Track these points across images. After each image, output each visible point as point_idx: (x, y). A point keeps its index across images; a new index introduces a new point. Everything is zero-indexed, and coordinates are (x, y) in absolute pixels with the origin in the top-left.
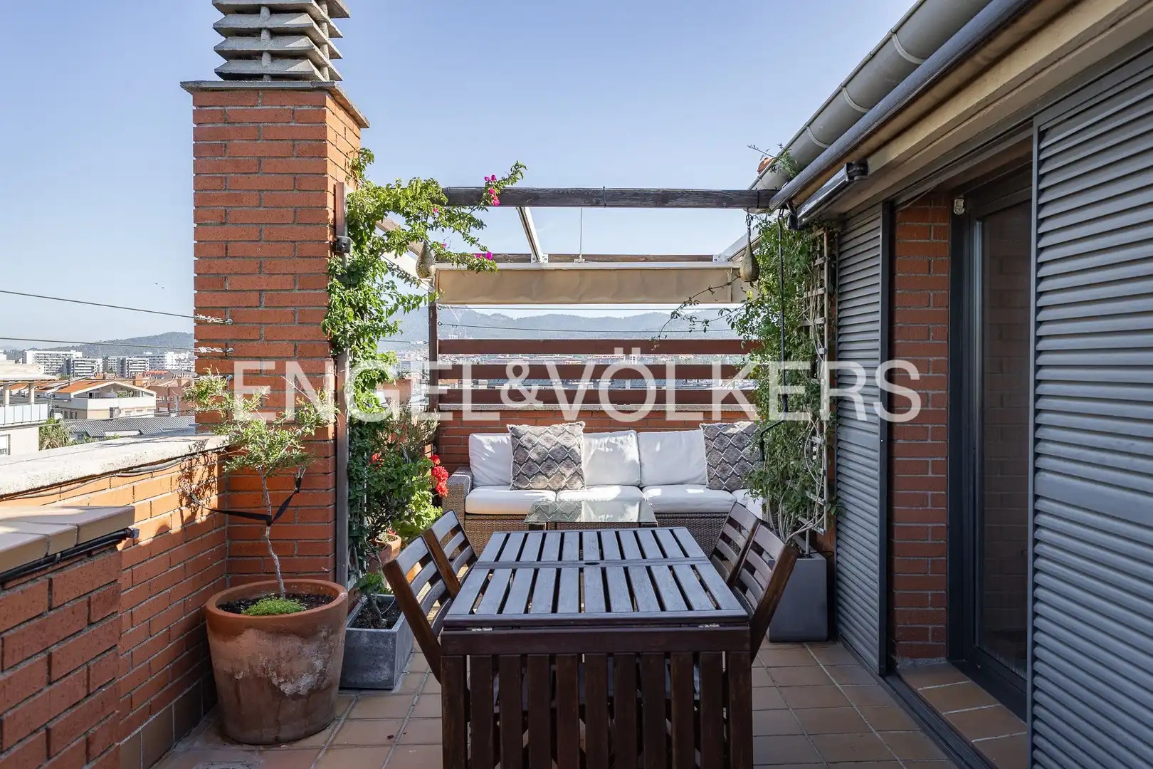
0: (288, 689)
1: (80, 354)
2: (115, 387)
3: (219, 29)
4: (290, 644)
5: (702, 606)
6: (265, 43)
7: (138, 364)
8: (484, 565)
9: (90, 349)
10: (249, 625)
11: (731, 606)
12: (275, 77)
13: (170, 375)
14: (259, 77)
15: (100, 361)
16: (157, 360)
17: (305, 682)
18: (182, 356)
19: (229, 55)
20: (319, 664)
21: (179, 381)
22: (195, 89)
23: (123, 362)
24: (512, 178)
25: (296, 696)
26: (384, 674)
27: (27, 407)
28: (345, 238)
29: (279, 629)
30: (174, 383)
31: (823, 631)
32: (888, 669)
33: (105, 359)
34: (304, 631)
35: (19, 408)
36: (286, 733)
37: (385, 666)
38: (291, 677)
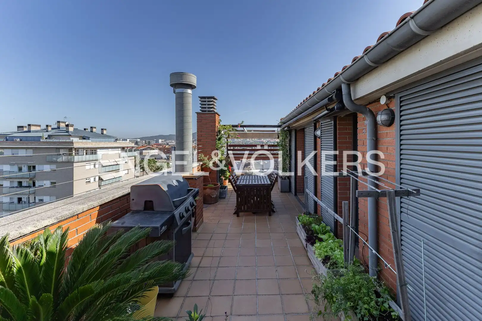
0: (213, 197)
1: (139, 140)
2: (149, 148)
3: (200, 104)
4: (213, 190)
5: (266, 183)
6: (207, 106)
7: (153, 142)
8: (240, 179)
9: (142, 139)
10: (208, 188)
11: (269, 183)
12: (208, 111)
13: (160, 145)
14: (206, 111)
15: (144, 141)
16: (157, 141)
17: (215, 196)
18: (163, 140)
19: (202, 108)
20: (217, 193)
21: (163, 146)
22: (197, 113)
23: (149, 142)
24: (242, 123)
25: (214, 198)
26: (224, 196)
27: (132, 152)
28: (218, 134)
29: (211, 188)
30: (161, 147)
31: (288, 191)
32: (296, 195)
33: (145, 141)
34: (215, 189)
35: (130, 153)
36: (212, 202)
37: (224, 195)
38: (213, 195)
